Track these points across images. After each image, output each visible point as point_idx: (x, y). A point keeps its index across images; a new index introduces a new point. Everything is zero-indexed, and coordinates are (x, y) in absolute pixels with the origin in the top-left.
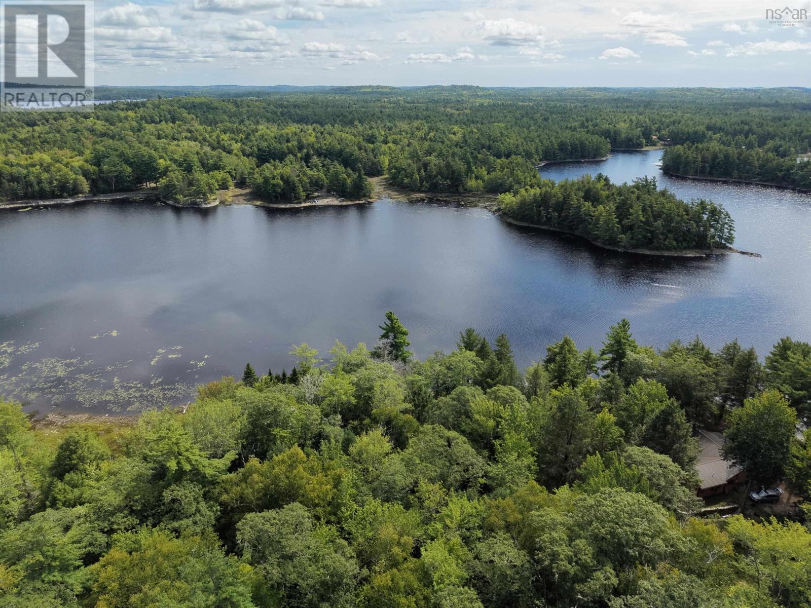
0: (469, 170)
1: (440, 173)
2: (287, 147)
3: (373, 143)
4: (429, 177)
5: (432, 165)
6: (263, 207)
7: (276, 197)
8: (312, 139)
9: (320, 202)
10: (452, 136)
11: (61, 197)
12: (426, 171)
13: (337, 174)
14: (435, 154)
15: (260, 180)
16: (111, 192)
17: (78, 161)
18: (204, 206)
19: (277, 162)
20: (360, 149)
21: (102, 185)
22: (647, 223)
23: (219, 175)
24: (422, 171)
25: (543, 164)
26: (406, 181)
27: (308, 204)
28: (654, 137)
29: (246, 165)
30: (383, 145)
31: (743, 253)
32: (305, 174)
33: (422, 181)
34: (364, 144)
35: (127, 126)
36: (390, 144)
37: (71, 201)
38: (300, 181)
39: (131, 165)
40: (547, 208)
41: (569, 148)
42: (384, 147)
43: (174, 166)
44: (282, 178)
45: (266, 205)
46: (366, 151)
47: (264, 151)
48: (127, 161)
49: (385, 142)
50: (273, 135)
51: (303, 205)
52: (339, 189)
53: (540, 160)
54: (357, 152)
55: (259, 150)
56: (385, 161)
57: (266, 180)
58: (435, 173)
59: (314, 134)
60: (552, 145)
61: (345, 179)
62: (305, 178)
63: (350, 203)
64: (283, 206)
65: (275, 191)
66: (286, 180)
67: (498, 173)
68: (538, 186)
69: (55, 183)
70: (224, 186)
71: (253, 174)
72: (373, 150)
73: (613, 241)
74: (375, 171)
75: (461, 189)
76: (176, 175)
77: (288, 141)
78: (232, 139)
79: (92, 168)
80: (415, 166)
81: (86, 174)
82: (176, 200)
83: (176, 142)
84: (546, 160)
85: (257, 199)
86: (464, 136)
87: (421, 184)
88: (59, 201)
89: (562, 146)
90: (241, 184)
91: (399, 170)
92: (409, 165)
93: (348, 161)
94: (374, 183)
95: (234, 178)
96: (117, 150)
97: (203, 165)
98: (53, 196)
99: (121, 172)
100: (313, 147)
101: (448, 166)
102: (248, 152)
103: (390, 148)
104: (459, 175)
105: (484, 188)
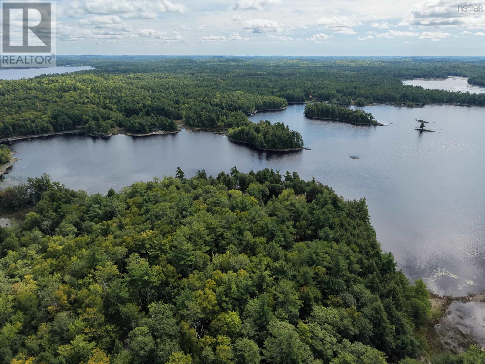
0: (218, 118)
1: (206, 119)
2: (138, 106)
3: (178, 104)
4: (202, 121)
5: (203, 116)
6: (131, 136)
7: (137, 132)
8: (150, 103)
9: (155, 133)
10: (215, 99)
11: (41, 133)
12: (200, 118)
13: (162, 121)
14: (205, 110)
15: (129, 124)
16: (62, 130)
17: (46, 117)
18: (107, 136)
19: (135, 116)
20: (172, 107)
21: (58, 128)
22: (273, 140)
23: (110, 122)
24: (199, 119)
25: (256, 112)
26: (192, 123)
27: (150, 134)
28: (311, 96)
29: (120, 116)
30: (183, 105)
31: (306, 149)
32: (148, 122)
33: (198, 122)
34: (174, 105)
35: (54, 95)
36: (186, 105)
37: (46, 135)
38: (147, 124)
39: (71, 118)
40: (243, 134)
41: (268, 104)
42: (183, 106)
43: (91, 119)
44: (139, 124)
45: (133, 135)
46: (175, 108)
47: (128, 109)
48: (69, 117)
49: (184, 104)
50: (130, 100)
51: (148, 134)
52: (163, 127)
53: (254, 110)
54: (171, 109)
55: (125, 108)
56: (184, 113)
57: (132, 124)
58: (204, 119)
59: (150, 99)
60: (260, 103)
61: (165, 123)
62: (148, 123)
63: (168, 133)
64: (140, 135)
65: (136, 129)
66: (141, 124)
67: (230, 119)
68: (245, 125)
69: (39, 128)
70: (112, 127)
71: (125, 121)
72: (178, 108)
73: (263, 147)
74: (179, 117)
75: (215, 126)
76: (92, 123)
77: (138, 103)
78: (111, 103)
79: (53, 120)
80: (195, 116)
81: (51, 123)
82: (94, 134)
83: (85, 106)
84: (258, 110)
85: (128, 132)
86: (220, 100)
87: (198, 124)
88: (41, 135)
89: (264, 103)
90: (120, 125)
91: (189, 118)
92: (193, 116)
93: (167, 114)
94: (178, 123)
95: (116, 122)
96: (63, 112)
97: (102, 118)
98: (38, 133)
99: (67, 122)
100: (150, 107)
101: (210, 116)
102: (120, 110)
103: (186, 106)
104: (214, 120)
105: (225, 125)
